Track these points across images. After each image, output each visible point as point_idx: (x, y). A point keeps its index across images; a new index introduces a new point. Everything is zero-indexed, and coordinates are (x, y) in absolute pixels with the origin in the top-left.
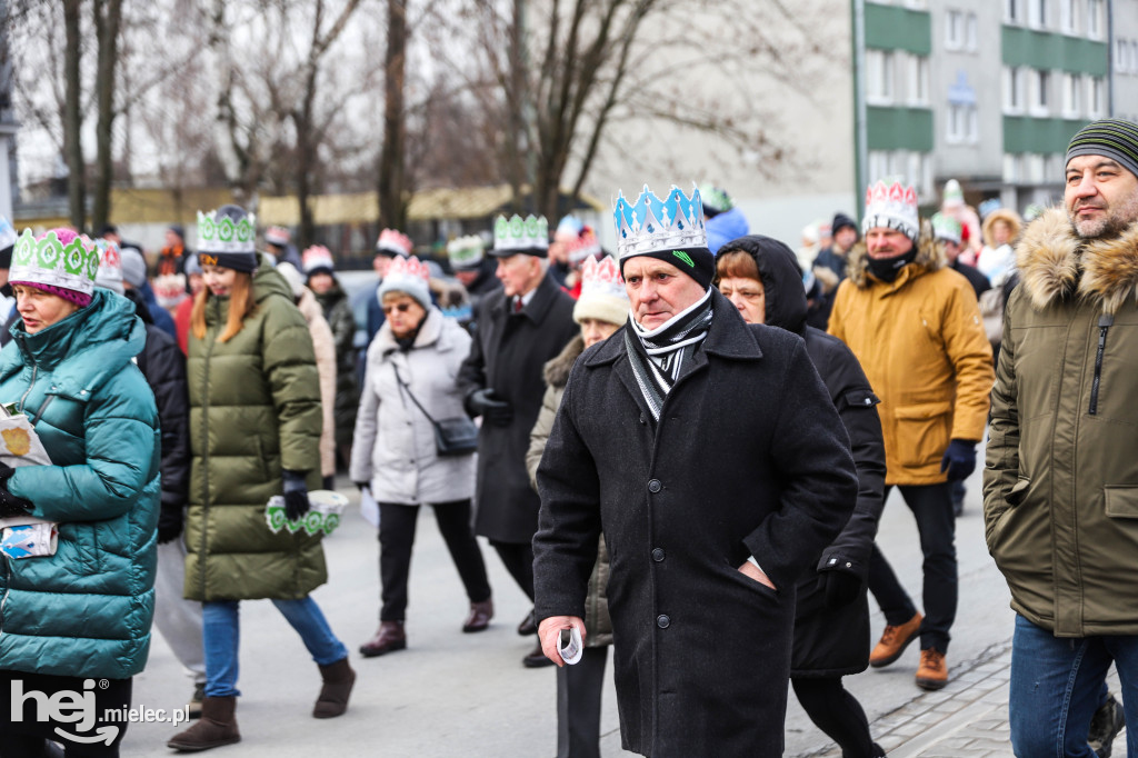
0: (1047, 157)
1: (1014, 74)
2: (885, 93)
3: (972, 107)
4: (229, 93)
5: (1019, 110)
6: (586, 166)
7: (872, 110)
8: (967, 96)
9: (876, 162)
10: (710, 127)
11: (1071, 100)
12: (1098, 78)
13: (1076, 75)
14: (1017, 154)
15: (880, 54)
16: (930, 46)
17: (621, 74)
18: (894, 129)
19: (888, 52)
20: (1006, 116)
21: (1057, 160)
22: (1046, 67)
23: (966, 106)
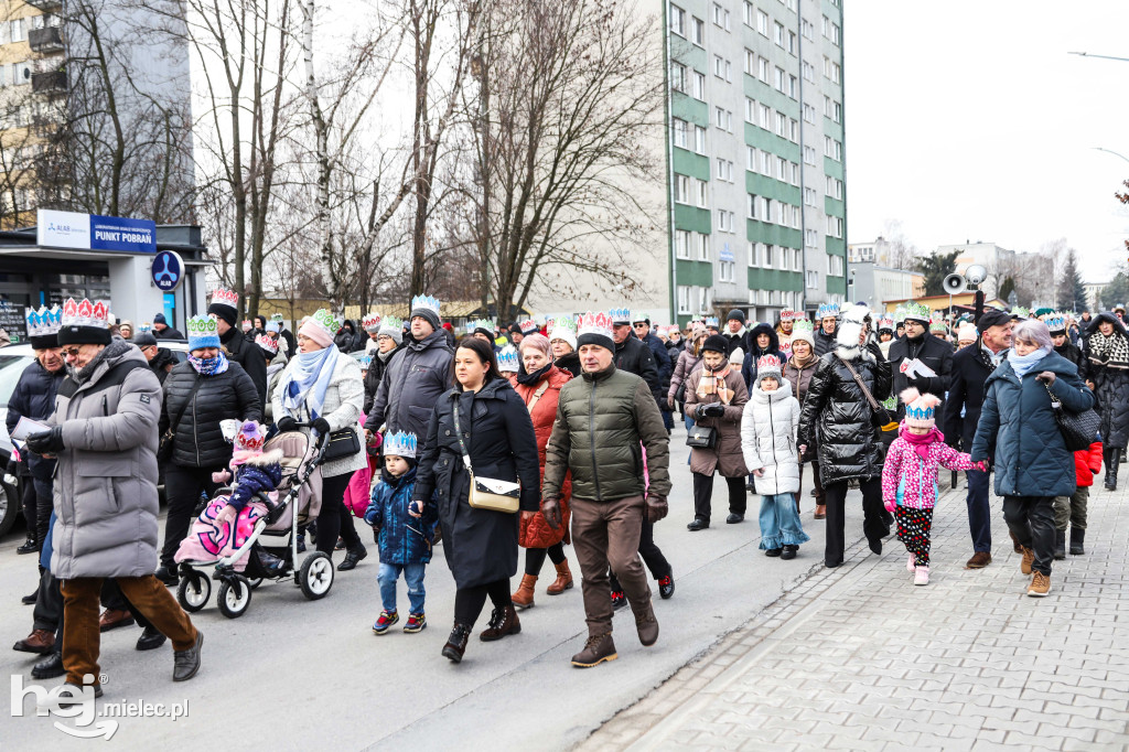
0: (771, 291)
1: (754, 245)
2: (686, 254)
3: (733, 263)
5: (757, 265)
6: (527, 289)
7: (678, 260)
8: (730, 257)
9: (681, 291)
10: (594, 269)
11: (783, 261)
12: (797, 250)
13: (786, 248)
14: (757, 290)
15: (683, 233)
16: (710, 229)
17: (547, 238)
18: (690, 273)
19: (688, 232)
20: (750, 268)
21: (777, 293)
22: (770, 242)
23: (729, 263)
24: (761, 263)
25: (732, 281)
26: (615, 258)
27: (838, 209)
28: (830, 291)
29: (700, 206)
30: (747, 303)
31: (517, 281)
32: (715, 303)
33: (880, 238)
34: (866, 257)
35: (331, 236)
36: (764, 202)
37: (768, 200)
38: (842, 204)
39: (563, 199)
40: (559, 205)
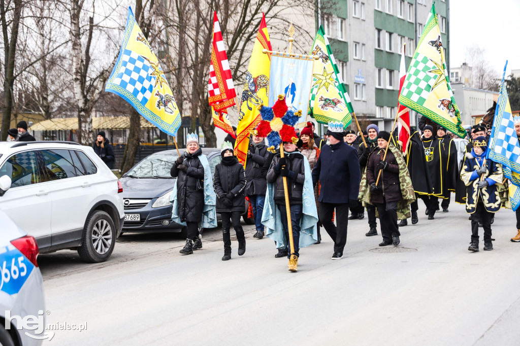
1: (379, 71)
3: (364, 85)
5: (381, 87)
14: (382, 107)
16: (347, 58)
20: (377, 89)
22: (393, 69)
23: (361, 85)
24: (385, 85)
25: (363, 99)
29: (340, 39)
30: (374, 117)
33: (464, 64)
36: (387, 35)
37: (391, 34)
38: (446, 37)
39: (252, 34)
40: (248, 39)
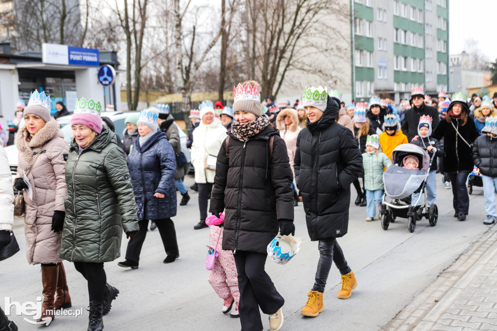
0: (406, 83)
1: (397, 58)
2: (361, 63)
3: (385, 68)
4: (181, 61)
5: (398, 69)
6: (280, 84)
7: (357, 67)
8: (384, 64)
9: (358, 84)
10: (314, 72)
11: (413, 66)
12: (421, 60)
13: (415, 59)
14: (398, 83)
15: (359, 51)
16: (373, 47)
17: (291, 56)
18: (363, 74)
19: (361, 51)
20: (395, 71)
21: (409, 84)
22: (406, 56)
23: (383, 68)
24: (401, 67)
25: (385, 77)
26: (330, 66)
27: (444, 36)
28: (439, 83)
29: (368, 35)
30: (393, 90)
31: (275, 80)
32: (376, 91)
33: (464, 52)
34: (455, 63)
35: (182, 56)
36: (403, 33)
37: (405, 32)
38: (446, 33)
39: (300, 34)
40: (298, 37)
